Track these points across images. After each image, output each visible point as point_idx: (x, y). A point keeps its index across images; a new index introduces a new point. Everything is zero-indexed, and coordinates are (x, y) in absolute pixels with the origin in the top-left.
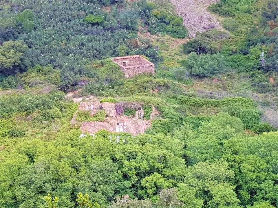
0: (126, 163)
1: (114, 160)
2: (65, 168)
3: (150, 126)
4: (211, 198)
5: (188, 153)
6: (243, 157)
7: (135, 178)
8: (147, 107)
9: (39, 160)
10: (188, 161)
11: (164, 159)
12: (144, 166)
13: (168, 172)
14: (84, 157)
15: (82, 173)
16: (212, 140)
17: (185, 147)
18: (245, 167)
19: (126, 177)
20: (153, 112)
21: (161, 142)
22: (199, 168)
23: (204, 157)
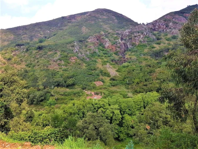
0: (95, 105)
1: (92, 105)
2: (81, 107)
3: (102, 97)
4: (114, 113)
5: (109, 103)
6: (121, 104)
7: (97, 109)
8: (101, 93)
9: (76, 105)
10: (110, 105)
11: (104, 105)
12: (99, 106)
13: (104, 108)
14: (86, 104)
15: (85, 108)
16: (115, 100)
17: (109, 102)
18: (122, 106)
19: (95, 109)
20: (103, 94)
21: (103, 101)
22: (112, 106)
23: (113, 104)
